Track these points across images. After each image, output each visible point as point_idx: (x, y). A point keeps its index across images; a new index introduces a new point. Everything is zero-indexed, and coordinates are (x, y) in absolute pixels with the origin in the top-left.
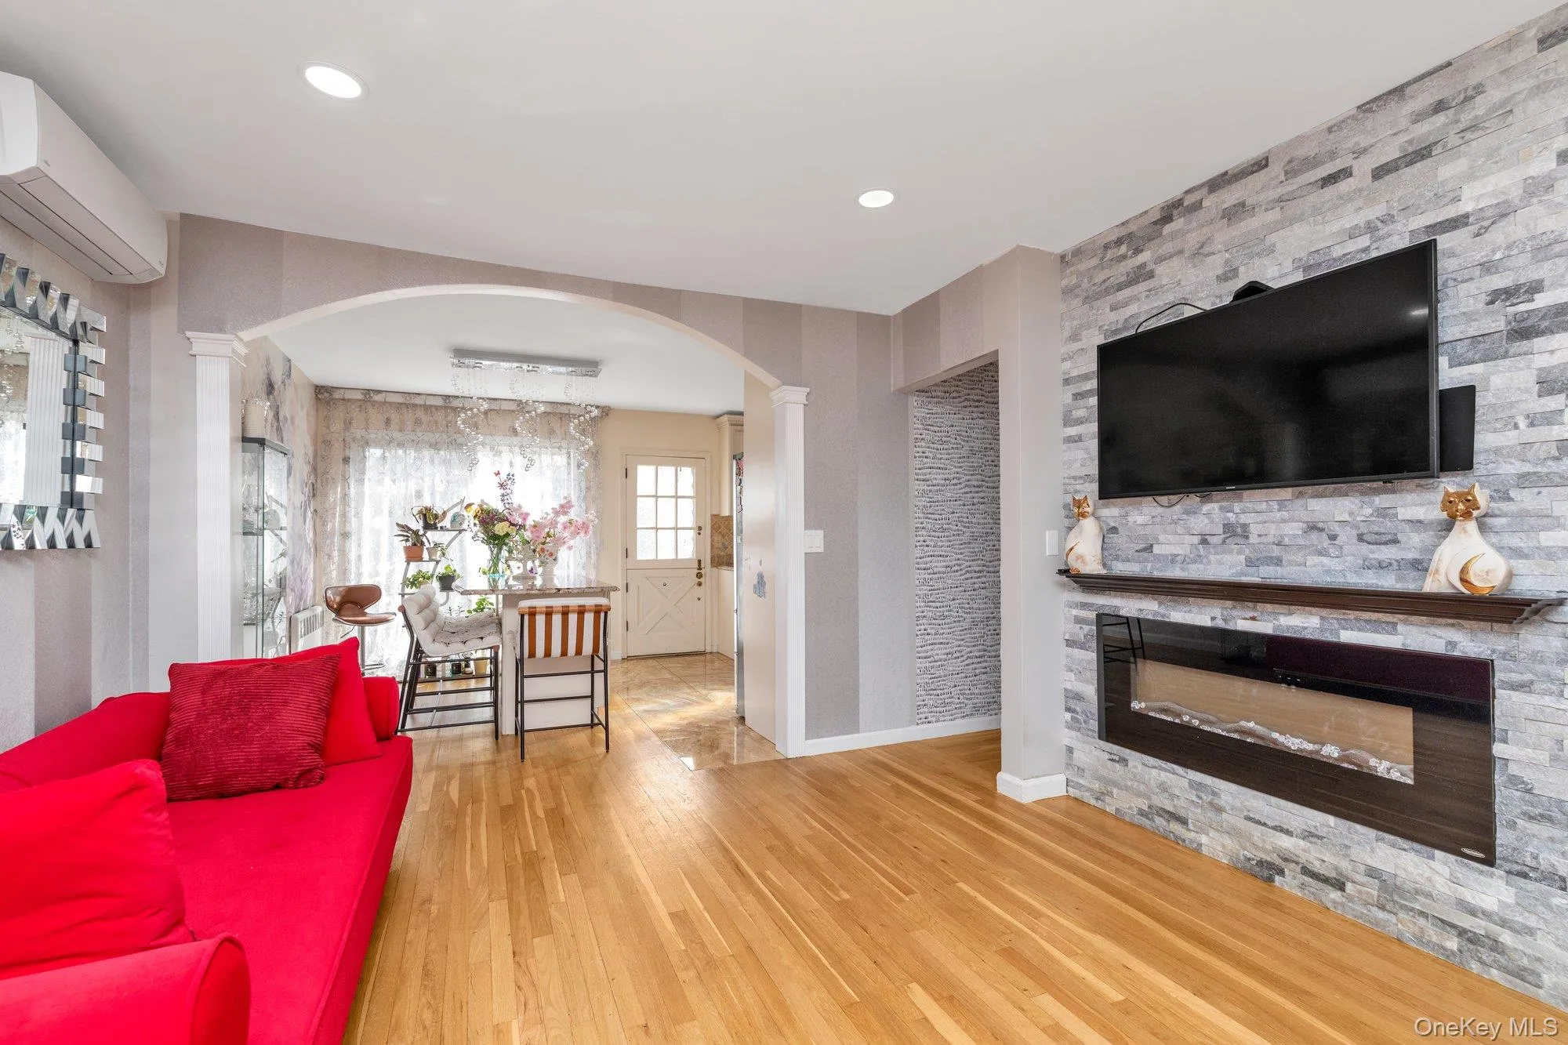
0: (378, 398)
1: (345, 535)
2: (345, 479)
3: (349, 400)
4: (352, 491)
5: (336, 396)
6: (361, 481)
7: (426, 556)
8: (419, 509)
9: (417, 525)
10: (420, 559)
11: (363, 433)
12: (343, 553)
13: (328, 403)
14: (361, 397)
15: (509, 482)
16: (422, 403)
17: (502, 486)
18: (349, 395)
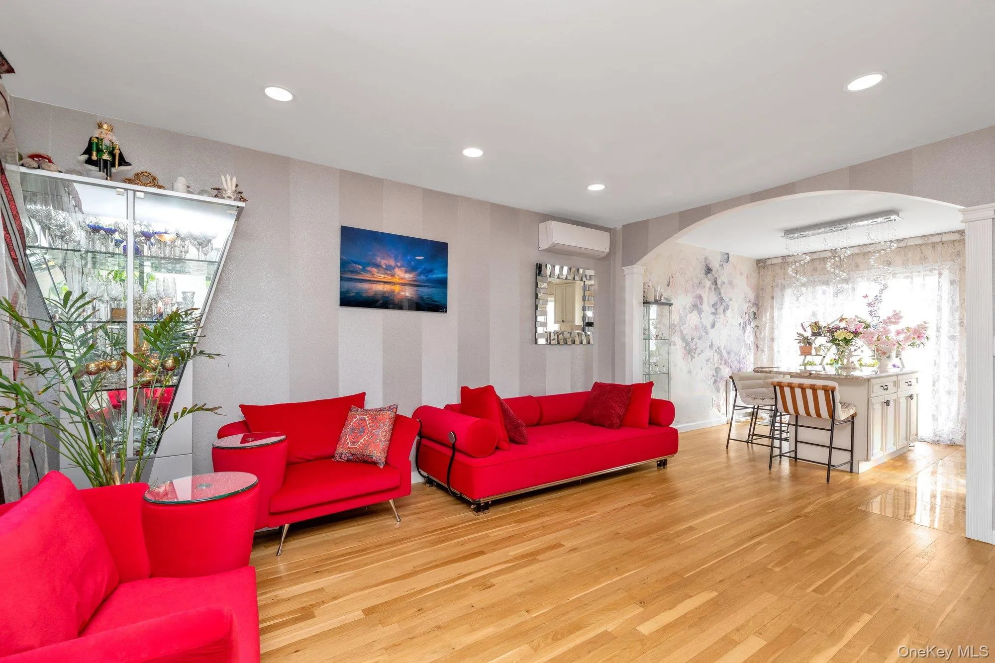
0: (790, 260)
1: (772, 339)
2: (772, 307)
3: (775, 264)
4: (776, 314)
5: (768, 263)
6: (781, 309)
7: (813, 352)
8: (810, 323)
9: (808, 333)
10: (810, 354)
11: (783, 281)
12: (771, 349)
13: (764, 268)
14: (781, 261)
15: (876, 302)
16: (818, 257)
17: (869, 305)
18: (774, 261)
